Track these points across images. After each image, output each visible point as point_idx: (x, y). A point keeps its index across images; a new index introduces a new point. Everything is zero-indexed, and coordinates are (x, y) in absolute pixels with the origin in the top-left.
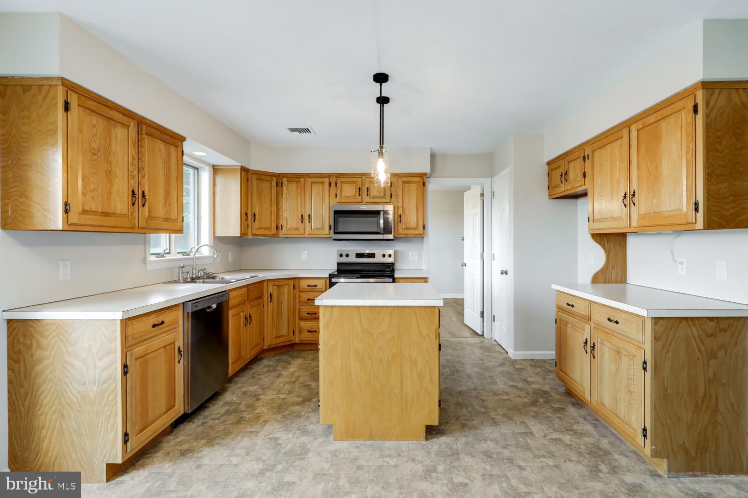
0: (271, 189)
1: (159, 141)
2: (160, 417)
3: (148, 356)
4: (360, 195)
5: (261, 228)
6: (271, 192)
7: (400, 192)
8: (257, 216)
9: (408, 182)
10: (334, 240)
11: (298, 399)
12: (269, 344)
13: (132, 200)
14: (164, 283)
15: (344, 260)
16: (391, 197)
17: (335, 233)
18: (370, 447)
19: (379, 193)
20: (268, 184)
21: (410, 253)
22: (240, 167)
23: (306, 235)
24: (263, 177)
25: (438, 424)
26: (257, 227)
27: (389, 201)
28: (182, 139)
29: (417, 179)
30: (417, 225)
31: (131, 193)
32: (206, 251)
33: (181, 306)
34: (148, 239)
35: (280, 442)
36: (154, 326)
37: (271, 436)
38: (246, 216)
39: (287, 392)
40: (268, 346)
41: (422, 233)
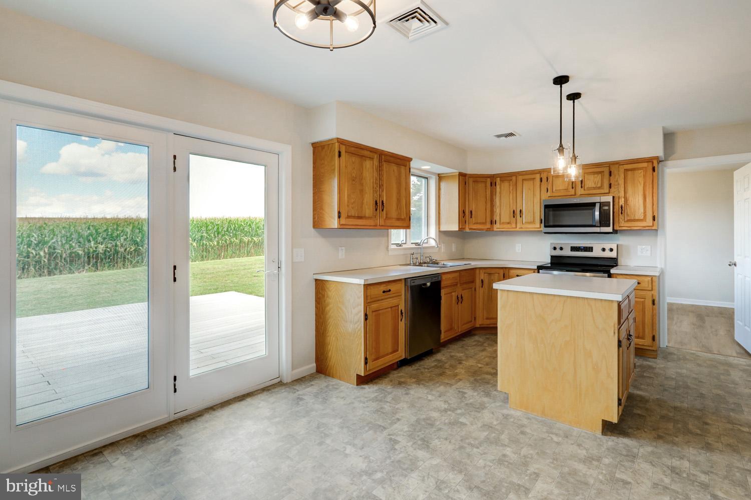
0: (486, 189)
1: (393, 164)
2: (387, 355)
3: (380, 312)
4: (573, 188)
5: (477, 223)
6: (486, 192)
7: (621, 182)
8: (473, 213)
9: (633, 170)
10: (545, 233)
11: (492, 371)
12: (480, 323)
13: (375, 207)
14: (400, 265)
15: (558, 253)
16: (610, 187)
17: (545, 226)
18: (541, 422)
19: (595, 183)
20: (483, 185)
21: (639, 247)
22: (458, 173)
23: (518, 229)
24: (479, 179)
25: (616, 422)
26: (474, 222)
27: (608, 192)
28: (410, 160)
29: (645, 165)
30: (645, 216)
31: (375, 202)
32: (432, 243)
33: (403, 281)
34: (389, 233)
35: (466, 396)
36: (384, 292)
37: (461, 390)
38: (464, 215)
39: (485, 363)
40: (480, 325)
41: (651, 225)
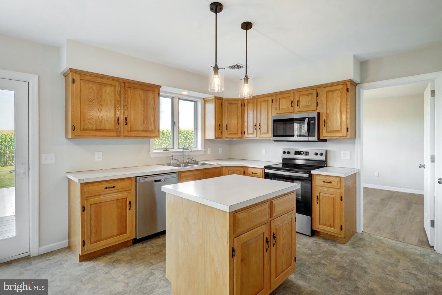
1: (139, 90)
2: (112, 237)
3: (102, 204)
4: (292, 106)
5: (231, 134)
7: (324, 100)
8: (228, 126)
9: (332, 91)
10: (275, 141)
15: (287, 156)
16: (317, 105)
17: (274, 136)
19: (307, 103)
20: (235, 106)
21: (342, 152)
22: (214, 98)
23: (258, 138)
24: (232, 101)
26: (228, 133)
27: (315, 109)
28: (159, 87)
29: (341, 87)
30: (341, 128)
32: (199, 147)
36: (106, 188)
38: (219, 127)
41: (345, 135)
